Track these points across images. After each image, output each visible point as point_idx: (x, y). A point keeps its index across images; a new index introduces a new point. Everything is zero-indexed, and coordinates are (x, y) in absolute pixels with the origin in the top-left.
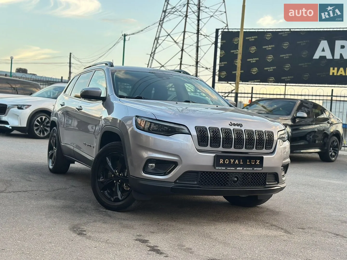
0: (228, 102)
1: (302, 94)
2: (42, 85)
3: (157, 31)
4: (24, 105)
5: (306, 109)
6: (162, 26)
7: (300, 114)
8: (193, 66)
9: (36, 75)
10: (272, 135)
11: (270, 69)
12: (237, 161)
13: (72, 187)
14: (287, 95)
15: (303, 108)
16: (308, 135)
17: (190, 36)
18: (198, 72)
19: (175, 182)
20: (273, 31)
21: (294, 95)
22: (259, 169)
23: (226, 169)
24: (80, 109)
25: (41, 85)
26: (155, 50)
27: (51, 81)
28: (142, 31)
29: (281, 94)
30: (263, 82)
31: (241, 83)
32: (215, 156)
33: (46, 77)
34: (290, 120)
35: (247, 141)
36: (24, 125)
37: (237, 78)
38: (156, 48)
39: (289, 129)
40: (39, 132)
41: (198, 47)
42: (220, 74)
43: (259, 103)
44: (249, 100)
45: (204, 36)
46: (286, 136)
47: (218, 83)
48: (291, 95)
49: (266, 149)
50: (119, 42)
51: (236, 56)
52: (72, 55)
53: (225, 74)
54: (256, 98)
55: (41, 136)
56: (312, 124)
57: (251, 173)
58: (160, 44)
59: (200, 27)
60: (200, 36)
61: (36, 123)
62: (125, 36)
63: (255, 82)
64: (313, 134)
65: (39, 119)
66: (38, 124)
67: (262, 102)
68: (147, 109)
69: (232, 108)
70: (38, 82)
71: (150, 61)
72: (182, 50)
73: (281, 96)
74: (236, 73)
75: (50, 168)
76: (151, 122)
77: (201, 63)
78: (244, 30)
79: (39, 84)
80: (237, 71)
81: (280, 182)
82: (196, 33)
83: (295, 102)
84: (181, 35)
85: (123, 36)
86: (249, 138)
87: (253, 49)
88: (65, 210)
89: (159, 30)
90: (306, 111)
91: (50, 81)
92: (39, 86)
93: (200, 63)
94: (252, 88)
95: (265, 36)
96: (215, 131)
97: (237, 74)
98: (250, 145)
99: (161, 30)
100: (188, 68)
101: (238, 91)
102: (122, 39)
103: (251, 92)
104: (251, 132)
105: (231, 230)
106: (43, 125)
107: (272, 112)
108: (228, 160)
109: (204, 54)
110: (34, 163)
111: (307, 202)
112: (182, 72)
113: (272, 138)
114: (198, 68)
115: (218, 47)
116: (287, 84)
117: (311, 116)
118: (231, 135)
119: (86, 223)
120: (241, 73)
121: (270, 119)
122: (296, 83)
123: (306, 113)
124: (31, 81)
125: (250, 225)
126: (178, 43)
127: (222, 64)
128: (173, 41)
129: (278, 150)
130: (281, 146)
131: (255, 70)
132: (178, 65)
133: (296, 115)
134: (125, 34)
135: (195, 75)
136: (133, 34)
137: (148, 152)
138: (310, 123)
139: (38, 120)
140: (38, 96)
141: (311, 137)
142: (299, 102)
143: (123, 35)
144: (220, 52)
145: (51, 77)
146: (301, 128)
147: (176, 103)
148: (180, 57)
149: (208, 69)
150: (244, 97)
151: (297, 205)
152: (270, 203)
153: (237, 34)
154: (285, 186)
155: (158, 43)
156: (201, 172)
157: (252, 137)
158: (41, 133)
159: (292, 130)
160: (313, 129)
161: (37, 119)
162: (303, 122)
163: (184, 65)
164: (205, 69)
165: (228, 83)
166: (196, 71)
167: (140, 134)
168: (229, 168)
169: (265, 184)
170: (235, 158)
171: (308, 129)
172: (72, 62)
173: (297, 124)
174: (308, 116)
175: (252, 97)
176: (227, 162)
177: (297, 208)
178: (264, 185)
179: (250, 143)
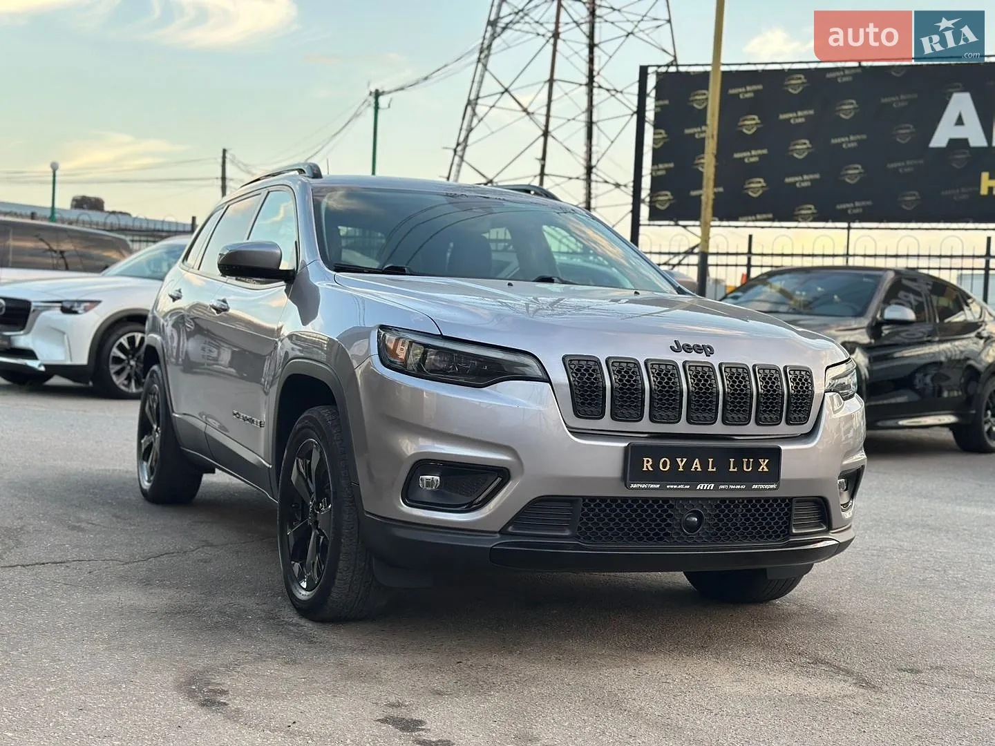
0: (674, 281)
1: (900, 253)
2: (136, 241)
3: (473, 82)
4: (80, 302)
5: (912, 297)
6: (485, 66)
7: (893, 312)
8: (578, 178)
9: (129, 215)
10: (806, 380)
11: (804, 181)
12: (696, 464)
13: (203, 546)
14: (854, 255)
15: (902, 294)
16: (919, 376)
17: (566, 94)
18: (593, 196)
19: (503, 532)
20: (809, 70)
21: (875, 256)
22: (767, 487)
23: (662, 488)
24: (223, 307)
25: (133, 241)
26: (467, 137)
27: (163, 231)
28: (426, 78)
29: (836, 253)
30: (780, 220)
31: (717, 223)
32: (626, 448)
33: (148, 221)
34: (864, 330)
35: (729, 399)
36: (82, 358)
37: (706, 209)
38: (470, 130)
39: (860, 358)
40: (126, 379)
41: (590, 125)
42: (654, 199)
43: (770, 280)
44: (743, 275)
45: (608, 90)
46: (852, 380)
47: (649, 225)
48: (865, 256)
49: (788, 423)
50: (360, 114)
51: (700, 146)
52: (228, 155)
53: (669, 200)
54: (762, 266)
55: (130, 391)
56: (930, 342)
57: (743, 499)
58: (482, 119)
59: (596, 67)
60: (595, 91)
61: (114, 353)
62: (377, 94)
63: (757, 220)
64: (933, 371)
65: (124, 340)
66: (123, 356)
67: (778, 280)
68: (412, 305)
69: (686, 299)
70: (126, 235)
71: (454, 168)
72: (546, 134)
73: (836, 258)
74: (700, 196)
75: (144, 487)
76: (426, 346)
77: (601, 171)
78: (723, 68)
79: (128, 239)
80: (704, 189)
81: (834, 525)
82: (586, 85)
83: (880, 276)
84: (540, 90)
85: (373, 95)
86: (736, 390)
87: (751, 123)
88: (173, 623)
89: (477, 79)
90: (911, 303)
91: (159, 231)
92: (128, 245)
93: (597, 169)
94: (750, 237)
95: (786, 83)
96: (626, 370)
97: (703, 198)
98: (738, 411)
99: (482, 76)
100: (563, 186)
101: (708, 247)
102: (369, 105)
103: (746, 250)
104: (740, 370)
105: (686, 681)
106: (135, 359)
107: (811, 309)
108: (667, 459)
109: (610, 143)
110: (101, 472)
111: (923, 580)
112: (532, 192)
113: (807, 388)
114: (593, 185)
115: (646, 119)
116: (854, 225)
117: (927, 316)
118: (677, 380)
119: (231, 664)
120: (715, 194)
121: (800, 329)
122: (881, 221)
123: (912, 308)
124: (104, 230)
125: (748, 663)
126: (533, 113)
127: (659, 170)
128: (520, 108)
129: (826, 426)
130: (835, 412)
131: (756, 186)
132: (536, 176)
133: (882, 315)
134: (377, 91)
135: (583, 205)
136: (402, 89)
137: (420, 439)
138: (925, 339)
139: (121, 344)
140: (121, 274)
141: (928, 379)
142: (891, 275)
143: (371, 93)
144: (654, 134)
145: (161, 219)
146: (897, 355)
147: (510, 284)
148: (540, 155)
149: (623, 188)
150: (727, 265)
151: (894, 592)
152: (809, 588)
153: (701, 80)
154: (852, 539)
155: (474, 114)
156: (584, 498)
157: (745, 386)
158: (130, 382)
159: (872, 360)
160: (931, 355)
161: (118, 343)
162: (903, 337)
163: (551, 177)
164: (613, 187)
165: (678, 225)
166: (586, 194)
167: (392, 382)
168: (672, 487)
169: (786, 532)
170: (690, 454)
171: (918, 355)
172: (228, 175)
173: (886, 342)
174: (917, 317)
175: (749, 266)
176: (664, 467)
177: (892, 601)
178: (783, 536)
179: (738, 405)
